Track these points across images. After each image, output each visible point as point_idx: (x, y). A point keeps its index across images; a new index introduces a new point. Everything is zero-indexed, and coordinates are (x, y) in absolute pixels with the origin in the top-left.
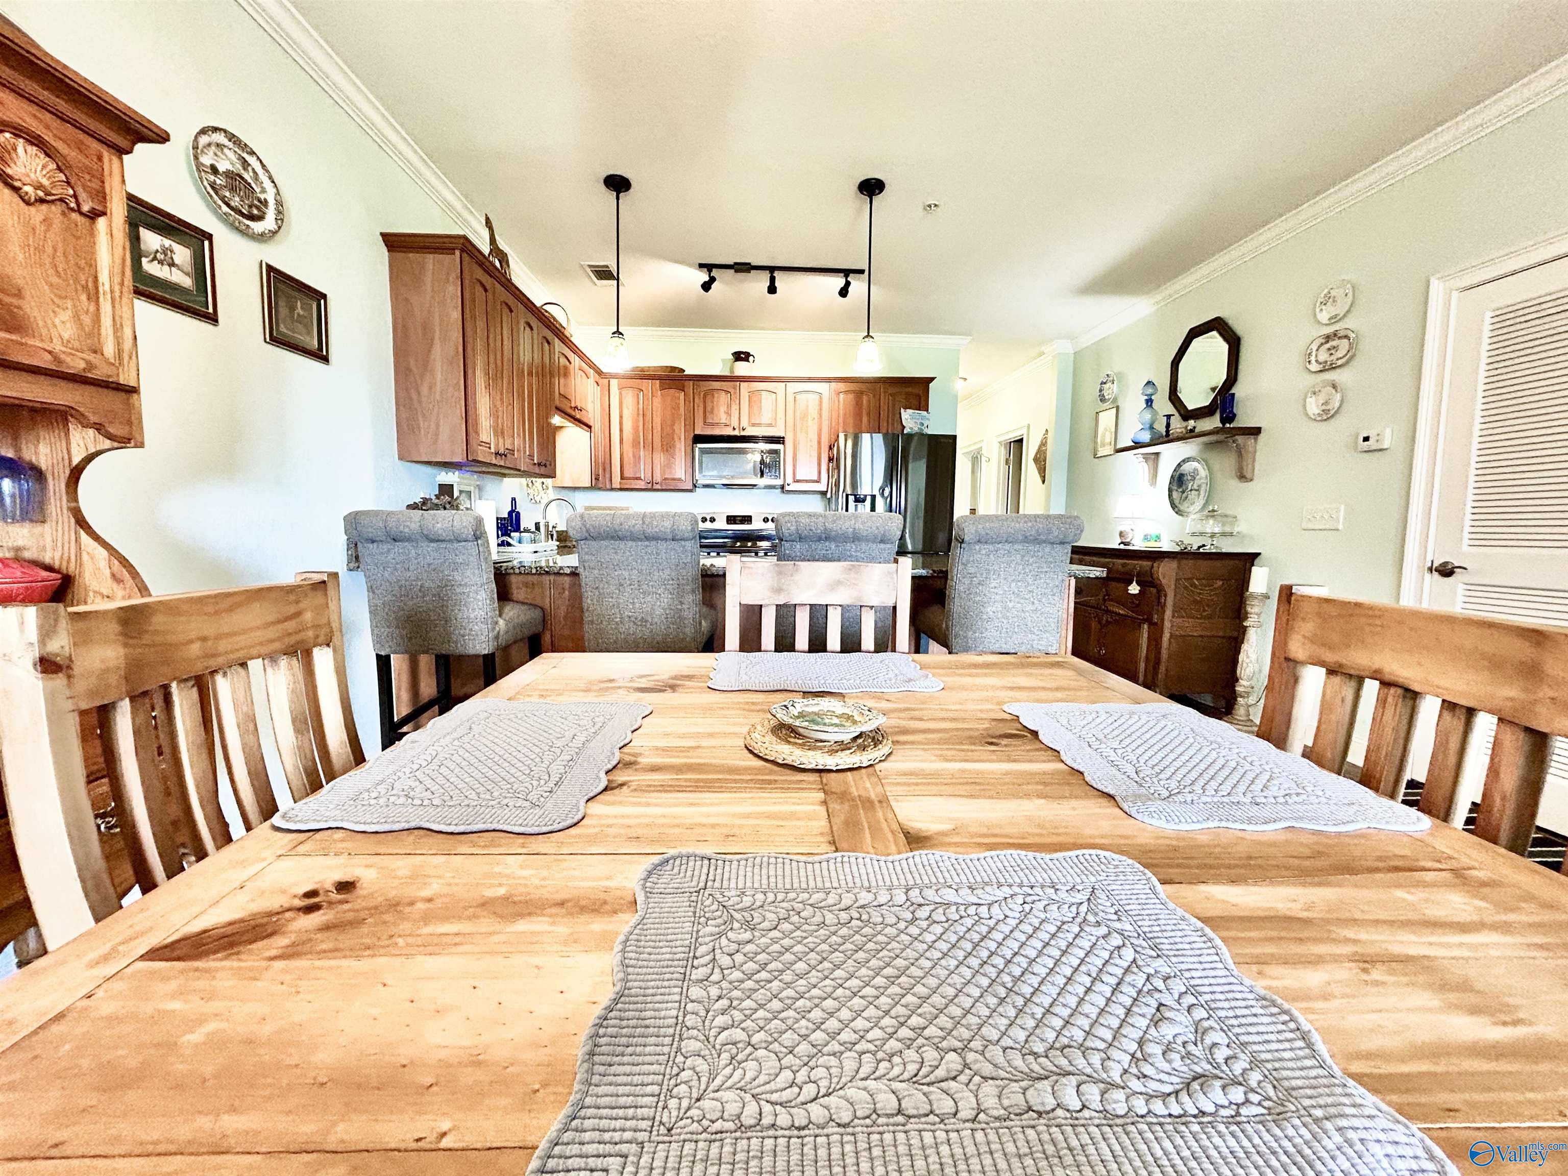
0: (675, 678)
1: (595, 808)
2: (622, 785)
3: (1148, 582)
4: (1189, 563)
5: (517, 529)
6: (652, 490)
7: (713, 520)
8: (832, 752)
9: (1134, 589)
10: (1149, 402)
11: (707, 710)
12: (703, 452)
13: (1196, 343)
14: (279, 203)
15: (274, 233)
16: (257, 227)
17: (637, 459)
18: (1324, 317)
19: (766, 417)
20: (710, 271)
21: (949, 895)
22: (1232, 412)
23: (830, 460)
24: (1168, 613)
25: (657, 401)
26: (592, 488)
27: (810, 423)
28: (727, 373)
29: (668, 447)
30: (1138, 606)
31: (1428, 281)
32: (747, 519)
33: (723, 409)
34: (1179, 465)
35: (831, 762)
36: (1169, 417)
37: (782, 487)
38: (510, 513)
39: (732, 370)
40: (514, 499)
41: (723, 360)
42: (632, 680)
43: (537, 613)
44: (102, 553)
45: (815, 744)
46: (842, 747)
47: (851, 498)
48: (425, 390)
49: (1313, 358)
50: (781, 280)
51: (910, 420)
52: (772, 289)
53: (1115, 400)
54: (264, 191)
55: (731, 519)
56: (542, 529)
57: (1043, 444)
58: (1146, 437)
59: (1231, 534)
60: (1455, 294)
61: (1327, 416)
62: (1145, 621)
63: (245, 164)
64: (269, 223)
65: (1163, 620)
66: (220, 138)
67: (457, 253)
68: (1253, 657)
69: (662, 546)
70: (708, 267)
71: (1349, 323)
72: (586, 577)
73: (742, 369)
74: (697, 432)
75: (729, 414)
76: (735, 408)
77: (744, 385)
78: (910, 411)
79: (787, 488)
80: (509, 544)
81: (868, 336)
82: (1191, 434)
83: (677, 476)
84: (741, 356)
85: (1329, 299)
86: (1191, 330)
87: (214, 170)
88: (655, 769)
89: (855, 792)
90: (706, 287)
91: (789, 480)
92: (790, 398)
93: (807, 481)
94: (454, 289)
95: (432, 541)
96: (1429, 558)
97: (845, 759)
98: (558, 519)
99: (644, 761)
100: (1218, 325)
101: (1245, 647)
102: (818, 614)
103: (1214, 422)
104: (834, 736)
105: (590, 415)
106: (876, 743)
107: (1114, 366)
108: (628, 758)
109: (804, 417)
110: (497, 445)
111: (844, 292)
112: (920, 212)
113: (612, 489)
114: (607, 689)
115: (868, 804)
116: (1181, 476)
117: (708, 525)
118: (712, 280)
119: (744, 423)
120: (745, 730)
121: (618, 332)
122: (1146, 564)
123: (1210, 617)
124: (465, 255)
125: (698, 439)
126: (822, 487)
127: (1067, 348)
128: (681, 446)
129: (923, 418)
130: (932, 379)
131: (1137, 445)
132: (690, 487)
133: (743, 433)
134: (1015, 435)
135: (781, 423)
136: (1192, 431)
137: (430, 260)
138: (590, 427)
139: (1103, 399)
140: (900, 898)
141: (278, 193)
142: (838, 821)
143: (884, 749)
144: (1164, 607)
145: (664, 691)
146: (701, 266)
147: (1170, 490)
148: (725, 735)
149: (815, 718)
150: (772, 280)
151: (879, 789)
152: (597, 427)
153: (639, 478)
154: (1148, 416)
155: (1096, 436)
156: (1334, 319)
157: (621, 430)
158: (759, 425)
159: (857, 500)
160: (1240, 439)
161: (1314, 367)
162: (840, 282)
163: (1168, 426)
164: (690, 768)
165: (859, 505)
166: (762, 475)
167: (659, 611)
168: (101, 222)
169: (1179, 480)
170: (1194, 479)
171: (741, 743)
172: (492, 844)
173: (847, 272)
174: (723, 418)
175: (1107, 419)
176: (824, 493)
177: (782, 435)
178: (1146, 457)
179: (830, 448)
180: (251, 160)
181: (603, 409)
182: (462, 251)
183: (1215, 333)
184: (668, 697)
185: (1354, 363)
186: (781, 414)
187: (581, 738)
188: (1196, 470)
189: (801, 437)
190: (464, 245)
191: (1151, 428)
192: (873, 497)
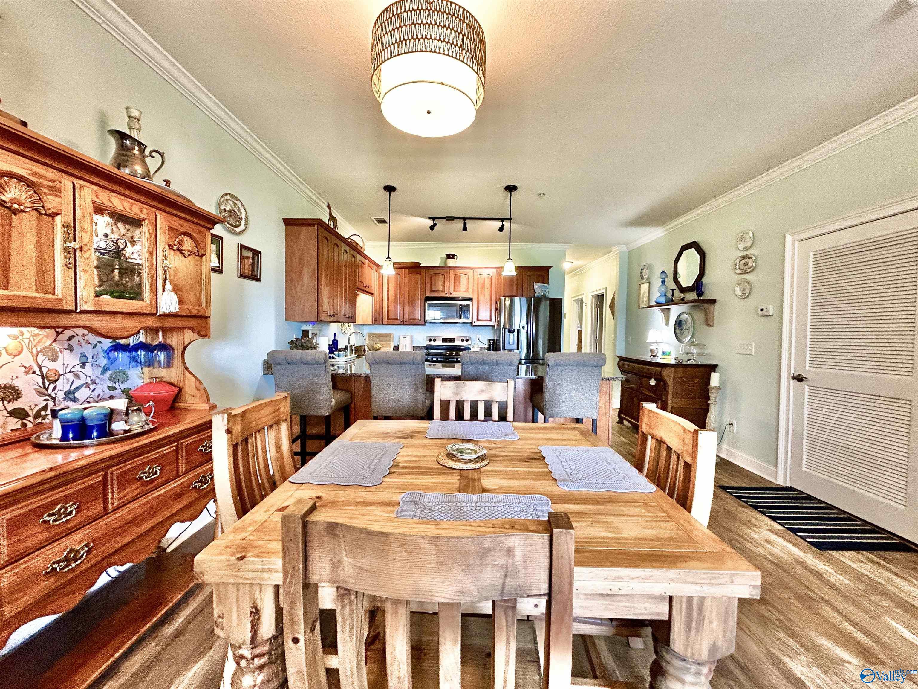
0: (412, 432)
1: (386, 479)
2: (394, 472)
3: (660, 379)
4: (680, 370)
5: (337, 349)
6: (403, 324)
7: (435, 340)
8: (465, 463)
9: (653, 382)
10: (663, 282)
11: (425, 446)
12: (430, 305)
13: (685, 253)
14: (247, 217)
15: (244, 231)
16: (238, 230)
17: (396, 308)
18: (741, 247)
19: (463, 287)
20: (434, 220)
21: (488, 504)
22: (701, 291)
23: (496, 309)
24: (670, 397)
25: (407, 280)
26: (373, 324)
27: (486, 290)
28: (443, 265)
29: (412, 303)
30: (655, 391)
31: (784, 237)
32: (453, 340)
33: (440, 283)
34: (679, 316)
35: (465, 467)
36: (673, 290)
37: (471, 323)
38: (333, 341)
39: (445, 263)
40: (335, 334)
41: (441, 258)
42: (395, 433)
43: (348, 395)
44: (193, 379)
45: (459, 460)
46: (470, 461)
47: (506, 330)
48: (299, 288)
49: (737, 267)
50: (469, 224)
51: (538, 288)
52: (465, 229)
53: (648, 279)
54: (241, 214)
55: (444, 340)
56: (349, 349)
57: (613, 298)
58: (663, 300)
59: (703, 355)
60: (797, 242)
61: (745, 297)
62: (659, 399)
63: (235, 204)
64: (242, 227)
65: (667, 399)
66: (228, 197)
67: (316, 226)
68: (713, 420)
69: (408, 367)
70: (434, 219)
71: (752, 251)
72: (374, 381)
73: (451, 263)
74: (427, 295)
75: (443, 286)
76: (446, 284)
77: (451, 272)
78: (539, 284)
79: (474, 324)
80: (333, 358)
81: (510, 259)
82: (682, 301)
83: (417, 318)
84: (450, 256)
85: (742, 239)
86: (682, 247)
87: (225, 210)
88: (405, 467)
89: (471, 476)
90: (432, 228)
91: (475, 319)
92: (476, 277)
93: (484, 320)
94: (314, 242)
95: (305, 364)
96: (792, 372)
97: (469, 466)
98: (355, 341)
99: (401, 465)
100: (694, 245)
101: (709, 415)
102: (474, 405)
103: (693, 296)
104: (467, 457)
105: (373, 288)
106: (483, 460)
107: (647, 261)
108: (395, 464)
109: (483, 286)
110: (330, 312)
111: (501, 229)
112: (536, 197)
113: (383, 324)
114: (386, 437)
115: (474, 480)
116: (681, 321)
117: (432, 343)
118: (435, 225)
119: (452, 290)
120: (437, 454)
121: (389, 258)
122: (659, 369)
123: (694, 397)
124: (320, 227)
125: (428, 299)
126: (492, 323)
127: (624, 249)
128: (418, 303)
129: (546, 287)
130: (550, 267)
131: (659, 304)
132: (423, 323)
133: (451, 296)
134: (600, 292)
135: (470, 290)
136: (683, 300)
137: (304, 229)
138: (372, 294)
139: (642, 278)
140: (474, 504)
141: (246, 214)
142: (462, 485)
143: (485, 463)
144: (667, 392)
145: (407, 438)
146: (430, 218)
147: (675, 329)
148: (431, 456)
149: (461, 451)
150: (465, 224)
151: (479, 476)
152: (376, 293)
153: (397, 319)
154: (663, 289)
155: (639, 296)
156: (746, 248)
157: (388, 295)
158: (460, 291)
159: (510, 331)
160: (706, 305)
161: (738, 271)
162: (499, 224)
163: (673, 295)
164: (416, 467)
165: (511, 334)
166: (460, 318)
167: (406, 397)
168: (204, 257)
169: (679, 324)
170: (686, 323)
171: (435, 459)
172: (356, 488)
173: (502, 220)
174: (441, 288)
175: (645, 288)
176: (494, 326)
177: (471, 296)
178: (663, 310)
179: (497, 303)
180: (238, 203)
181: (379, 284)
182: (318, 225)
183: (693, 249)
184: (409, 441)
185: (755, 271)
186: (470, 286)
187: (379, 456)
188: (687, 319)
189: (481, 298)
190: (319, 222)
191: (665, 295)
192: (518, 330)
